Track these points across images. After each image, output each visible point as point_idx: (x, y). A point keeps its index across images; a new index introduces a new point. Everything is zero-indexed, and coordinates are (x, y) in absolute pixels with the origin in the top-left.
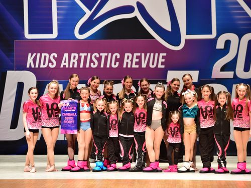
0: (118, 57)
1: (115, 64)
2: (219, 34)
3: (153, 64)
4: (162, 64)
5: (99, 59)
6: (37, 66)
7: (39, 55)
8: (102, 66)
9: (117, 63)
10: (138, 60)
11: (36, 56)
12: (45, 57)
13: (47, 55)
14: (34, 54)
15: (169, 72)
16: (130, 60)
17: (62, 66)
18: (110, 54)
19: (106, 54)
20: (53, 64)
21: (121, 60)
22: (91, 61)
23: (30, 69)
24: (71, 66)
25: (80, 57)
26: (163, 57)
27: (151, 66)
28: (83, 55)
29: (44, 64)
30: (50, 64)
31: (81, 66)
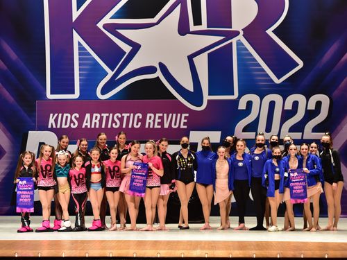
0: (141, 117)
1: (137, 125)
2: (241, 95)
3: (175, 125)
4: (185, 124)
5: (121, 120)
6: (58, 127)
7: (60, 115)
8: (124, 126)
9: (140, 123)
10: (160, 121)
11: (58, 116)
12: (67, 117)
13: (69, 115)
14: (56, 115)
15: (192, 133)
16: (152, 120)
17: (83, 127)
18: (132, 115)
19: (128, 115)
20: (74, 124)
21: (143, 121)
22: (113, 121)
23: (52, 130)
24: (93, 127)
25: (102, 118)
26: (186, 118)
27: (173, 126)
28: (105, 115)
29: (66, 124)
30: (72, 124)
31: (103, 126)
